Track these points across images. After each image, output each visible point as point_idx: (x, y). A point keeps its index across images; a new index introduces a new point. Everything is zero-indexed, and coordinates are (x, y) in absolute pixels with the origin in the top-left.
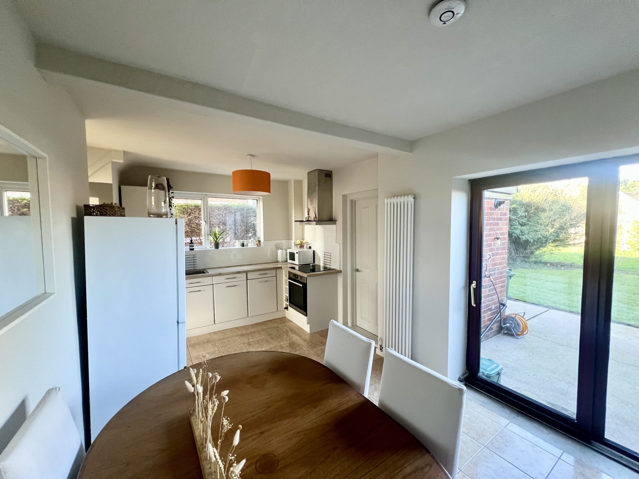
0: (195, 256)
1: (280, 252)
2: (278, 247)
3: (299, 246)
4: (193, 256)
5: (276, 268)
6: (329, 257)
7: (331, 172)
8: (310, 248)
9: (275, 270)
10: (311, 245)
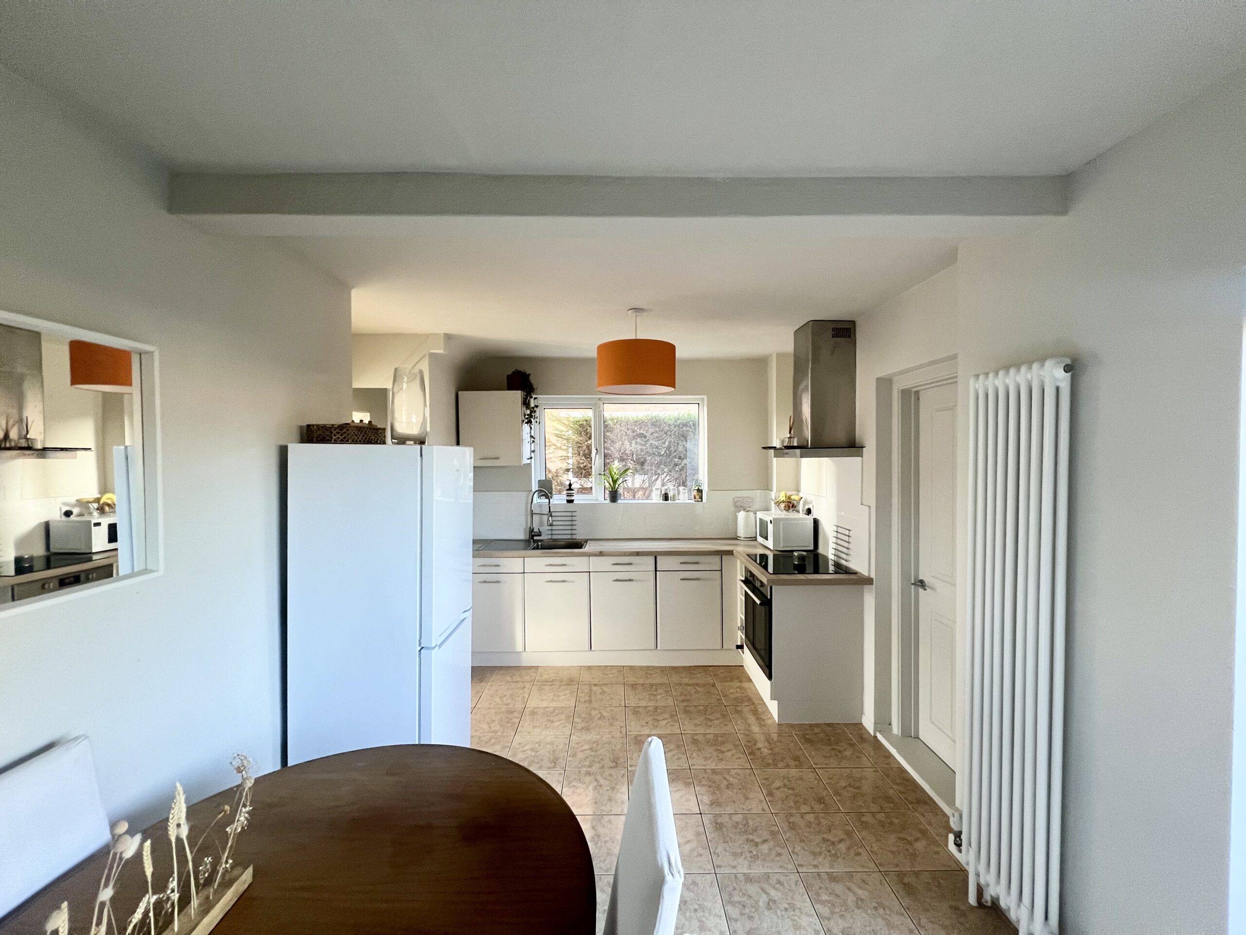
0: (574, 514)
1: (741, 515)
2: (740, 506)
3: (783, 505)
4: (569, 514)
5: (721, 553)
6: (846, 538)
7: (853, 323)
8: (809, 512)
9: (719, 557)
10: (810, 506)
